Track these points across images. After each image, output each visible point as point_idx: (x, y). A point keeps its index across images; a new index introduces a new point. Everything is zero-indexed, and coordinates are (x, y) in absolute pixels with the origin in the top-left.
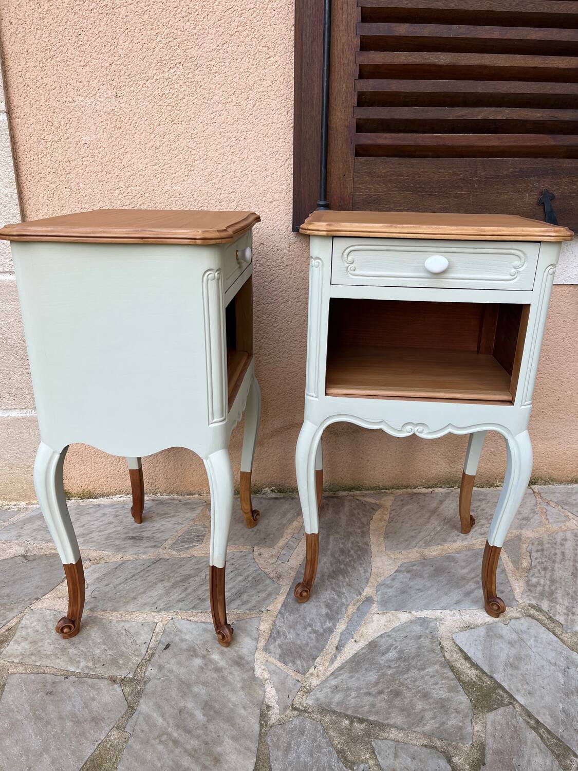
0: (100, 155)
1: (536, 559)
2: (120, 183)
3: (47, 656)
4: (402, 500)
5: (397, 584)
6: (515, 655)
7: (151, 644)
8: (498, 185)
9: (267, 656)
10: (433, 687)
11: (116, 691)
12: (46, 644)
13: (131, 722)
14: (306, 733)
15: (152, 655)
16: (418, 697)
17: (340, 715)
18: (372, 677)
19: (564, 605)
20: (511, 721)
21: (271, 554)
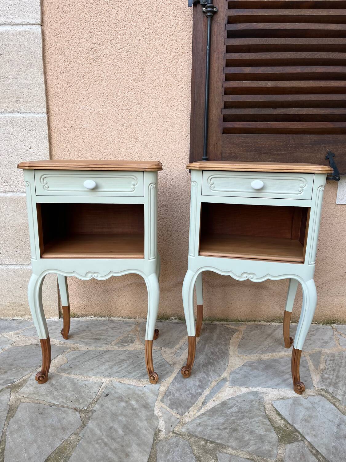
0: (91, 134)
1: (329, 364)
2: (100, 148)
3: (42, 395)
4: (251, 328)
5: (242, 372)
6: (308, 415)
7: (98, 393)
8: (302, 149)
9: (162, 404)
10: (256, 428)
11: (76, 415)
12: (42, 389)
13: (83, 432)
14: (179, 446)
15: (98, 399)
16: (247, 433)
17: (200, 438)
18: (221, 420)
19: (343, 390)
20: (301, 450)
21: (171, 352)
